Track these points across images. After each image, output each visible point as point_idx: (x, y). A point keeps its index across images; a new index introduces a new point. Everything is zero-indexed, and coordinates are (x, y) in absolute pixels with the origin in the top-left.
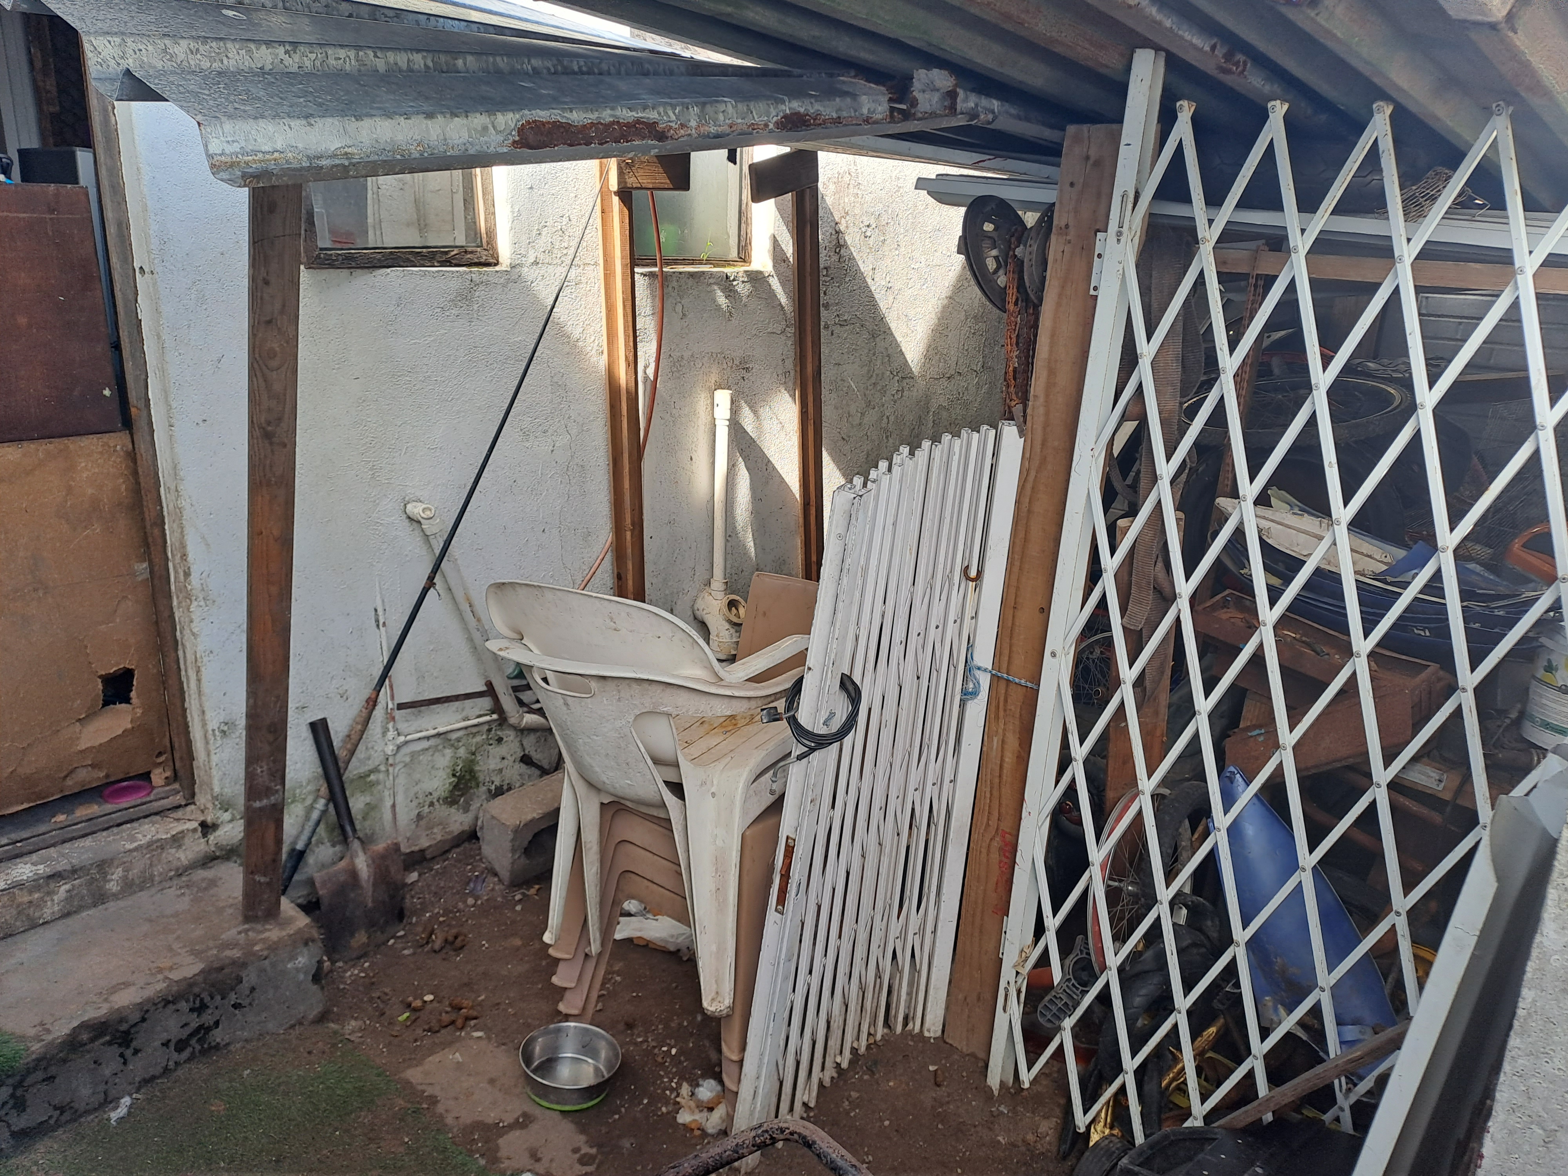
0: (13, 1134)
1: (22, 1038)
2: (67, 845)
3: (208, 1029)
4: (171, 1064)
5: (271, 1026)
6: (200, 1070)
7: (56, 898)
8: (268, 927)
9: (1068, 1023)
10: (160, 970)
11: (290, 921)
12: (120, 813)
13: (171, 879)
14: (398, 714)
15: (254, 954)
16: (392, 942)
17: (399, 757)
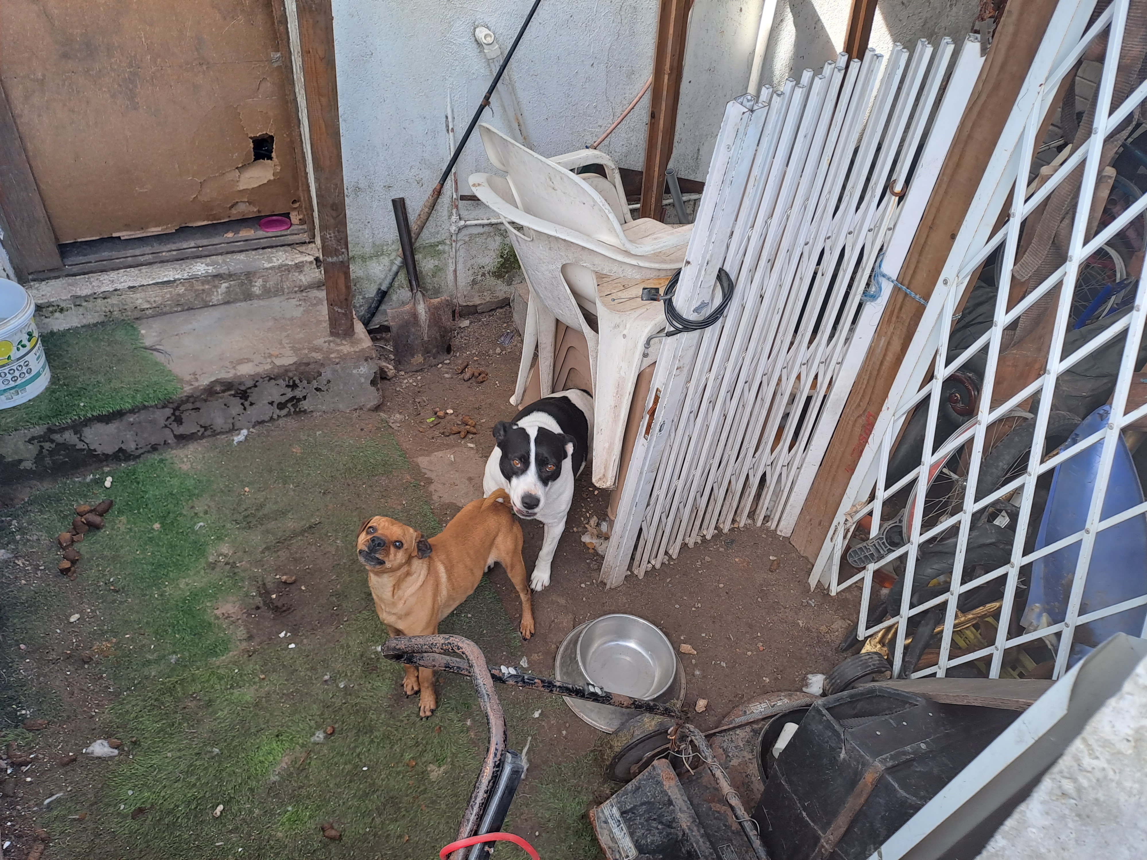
0: (175, 436)
1: (181, 380)
2: (229, 256)
3: (299, 400)
4: (275, 417)
5: (341, 406)
6: (292, 423)
7: (219, 290)
8: (344, 342)
9: (872, 567)
10: (270, 356)
11: (360, 341)
12: (265, 240)
13: (296, 292)
14: (461, 204)
15: (330, 359)
16: (440, 365)
17: (460, 236)
